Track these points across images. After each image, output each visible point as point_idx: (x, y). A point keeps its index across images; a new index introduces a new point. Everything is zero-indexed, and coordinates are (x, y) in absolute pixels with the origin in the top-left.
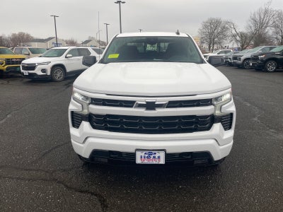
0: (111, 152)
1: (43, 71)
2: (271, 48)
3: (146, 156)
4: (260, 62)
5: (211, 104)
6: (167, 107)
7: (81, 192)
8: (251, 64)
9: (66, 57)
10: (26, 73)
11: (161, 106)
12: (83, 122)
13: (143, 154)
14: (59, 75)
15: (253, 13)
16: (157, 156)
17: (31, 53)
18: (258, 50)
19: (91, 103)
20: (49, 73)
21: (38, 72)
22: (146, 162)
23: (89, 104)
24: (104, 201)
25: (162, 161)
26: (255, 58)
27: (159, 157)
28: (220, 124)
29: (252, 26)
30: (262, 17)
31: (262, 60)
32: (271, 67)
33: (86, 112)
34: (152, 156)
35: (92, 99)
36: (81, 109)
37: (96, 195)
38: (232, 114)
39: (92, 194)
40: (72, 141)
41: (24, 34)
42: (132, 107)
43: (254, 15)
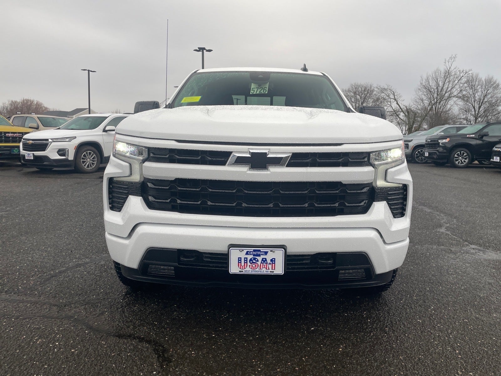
0: (181, 252)
1: (62, 152)
2: (459, 129)
3: (249, 257)
4: (441, 150)
5: (369, 164)
6: (290, 165)
7: (120, 336)
8: (427, 154)
9: (104, 131)
10: (29, 155)
11: (277, 162)
12: (131, 197)
13: (243, 255)
14: (89, 162)
15: (425, 77)
16: (269, 257)
17: (41, 126)
18: (437, 132)
19: (148, 159)
20: (71, 157)
21: (51, 153)
22: (249, 270)
23: (144, 161)
24: (165, 351)
25: (279, 270)
26: (433, 144)
27: (273, 261)
28: (384, 203)
29: (424, 98)
30: (441, 84)
31: (444, 146)
32: (461, 159)
33: (136, 178)
34: (260, 259)
35: (150, 150)
36: (128, 173)
37: (149, 342)
38: (405, 187)
39: (141, 340)
40: (107, 236)
41: (32, 102)
42: (223, 163)
43: (427, 80)
